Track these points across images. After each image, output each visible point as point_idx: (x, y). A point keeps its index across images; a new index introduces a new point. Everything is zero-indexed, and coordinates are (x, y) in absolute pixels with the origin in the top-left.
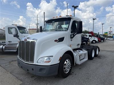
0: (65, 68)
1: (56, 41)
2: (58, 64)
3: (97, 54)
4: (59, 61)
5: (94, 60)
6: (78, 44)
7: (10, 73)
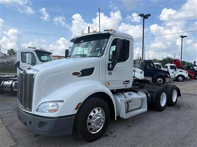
0: (90, 124)
1: (75, 74)
2: (75, 116)
3: (174, 100)
4: (76, 109)
5: (165, 113)
6: (126, 81)
7: (6, 127)
